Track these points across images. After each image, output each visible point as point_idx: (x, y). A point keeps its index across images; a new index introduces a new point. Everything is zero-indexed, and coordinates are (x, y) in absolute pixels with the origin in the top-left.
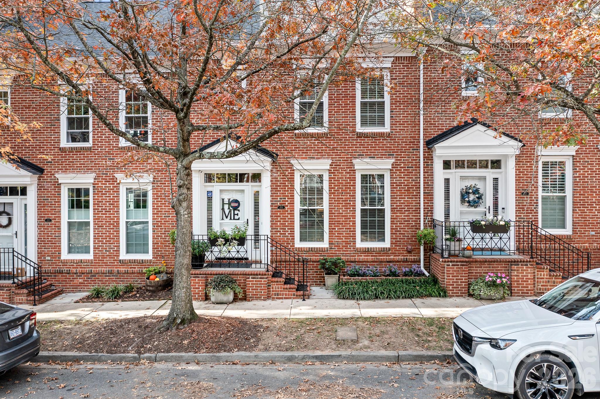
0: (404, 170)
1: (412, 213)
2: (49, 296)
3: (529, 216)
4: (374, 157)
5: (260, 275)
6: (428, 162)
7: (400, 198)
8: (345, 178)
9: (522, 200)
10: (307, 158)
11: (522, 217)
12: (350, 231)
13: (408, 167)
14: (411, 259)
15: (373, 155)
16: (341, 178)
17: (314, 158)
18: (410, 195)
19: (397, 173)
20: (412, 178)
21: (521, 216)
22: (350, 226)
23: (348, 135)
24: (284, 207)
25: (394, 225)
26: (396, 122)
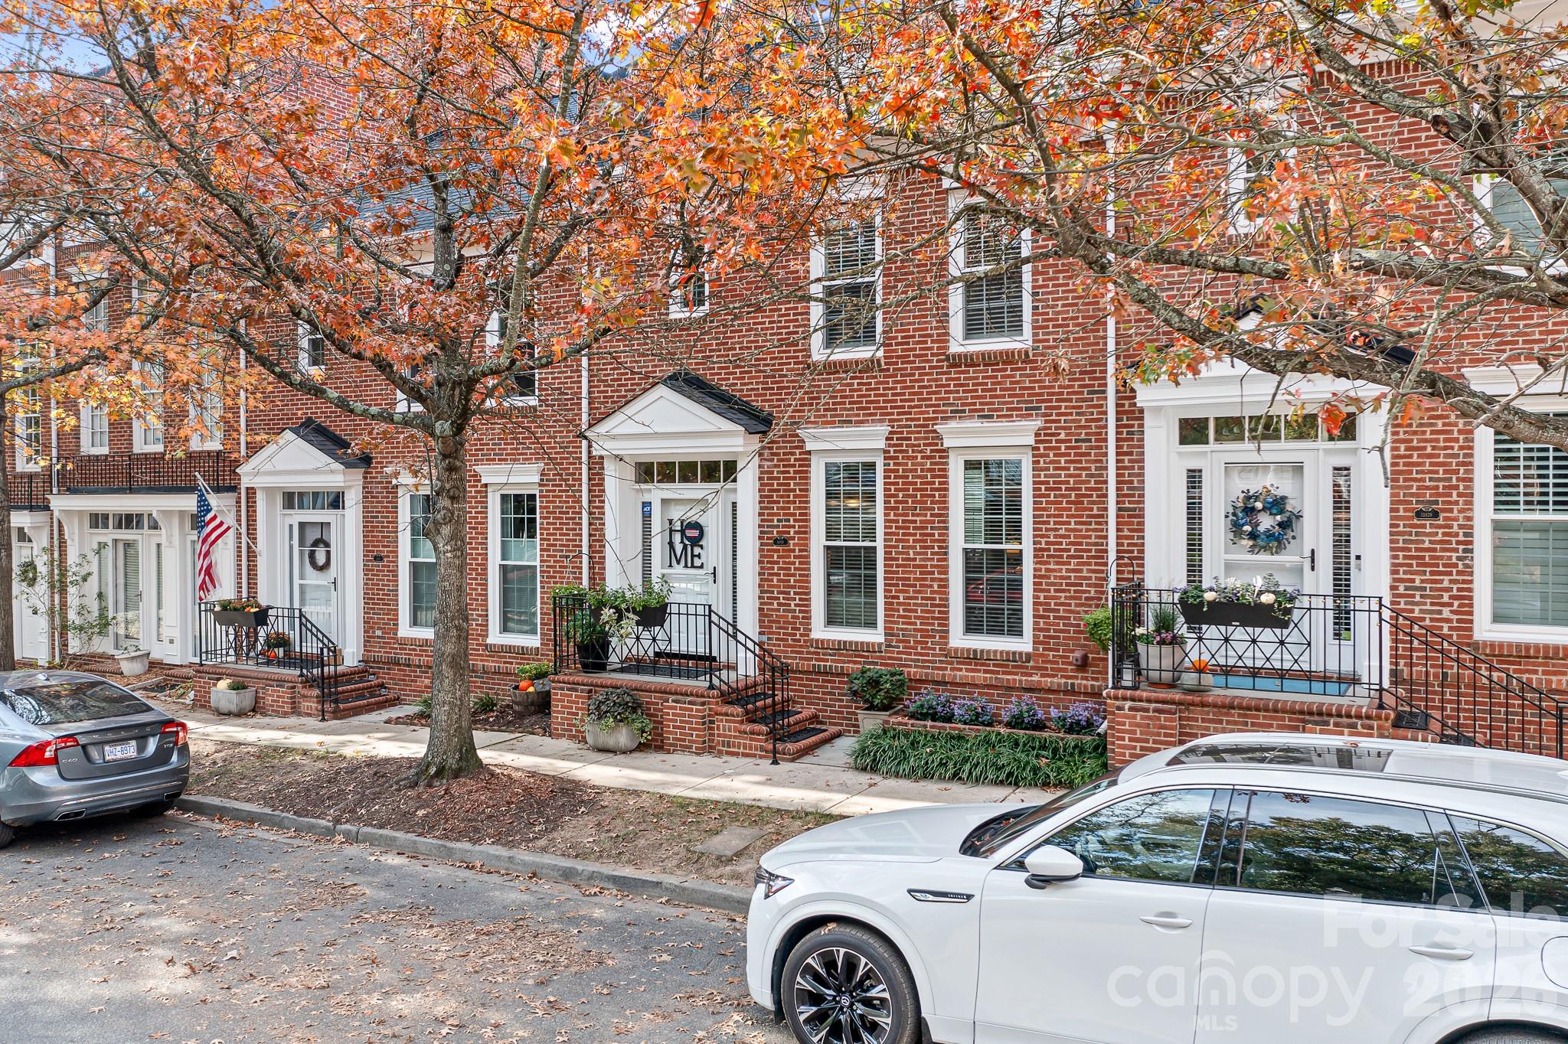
0: (1067, 448)
1: (1089, 564)
2: (360, 707)
3: (1442, 581)
4: (992, 417)
5: (692, 695)
6: (1132, 426)
7: (1055, 523)
8: (922, 470)
9: (1417, 534)
10: (834, 422)
11: (1417, 583)
12: (932, 605)
13: (1077, 441)
14: (1086, 687)
15: (990, 410)
16: (911, 471)
17: (850, 422)
18: (1082, 516)
19: (1048, 456)
20: (1089, 469)
21: (1413, 581)
22: (932, 592)
23: (928, 361)
24: (785, 542)
25: (1042, 595)
26: (1044, 320)
